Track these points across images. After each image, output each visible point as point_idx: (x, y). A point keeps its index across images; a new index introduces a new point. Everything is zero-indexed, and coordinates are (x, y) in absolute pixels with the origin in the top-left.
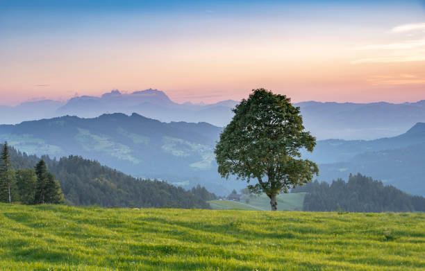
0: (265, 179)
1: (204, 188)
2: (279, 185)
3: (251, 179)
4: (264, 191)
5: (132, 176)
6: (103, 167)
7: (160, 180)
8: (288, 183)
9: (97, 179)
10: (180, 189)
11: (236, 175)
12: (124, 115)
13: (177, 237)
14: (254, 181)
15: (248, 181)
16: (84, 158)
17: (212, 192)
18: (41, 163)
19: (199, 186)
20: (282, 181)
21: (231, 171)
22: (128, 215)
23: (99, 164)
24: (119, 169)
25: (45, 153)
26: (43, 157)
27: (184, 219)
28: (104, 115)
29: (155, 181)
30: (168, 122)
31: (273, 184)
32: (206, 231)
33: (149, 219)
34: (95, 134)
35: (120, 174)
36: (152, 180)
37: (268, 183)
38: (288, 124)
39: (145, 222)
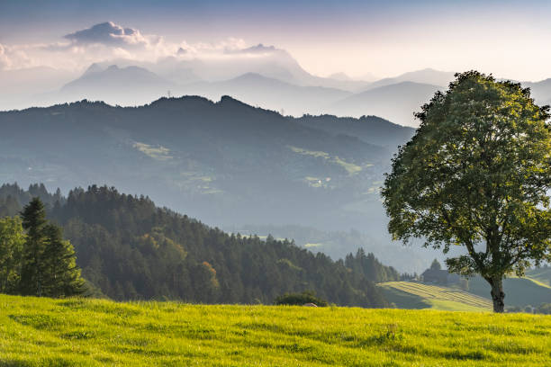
0: (481, 246)
1: (371, 257)
2: (509, 258)
3: (453, 247)
4: (476, 270)
5: (220, 228)
6: (159, 210)
7: (279, 239)
8: (524, 256)
9: (147, 236)
10: (322, 259)
11: (424, 239)
12: (205, 99)
13: (299, 355)
14: (459, 250)
15: (446, 251)
16: (120, 192)
17: (388, 266)
18: (35, 205)
19: (361, 251)
20: (514, 252)
21: (414, 231)
22: (221, 319)
23: (152, 204)
24: (193, 215)
25: (36, 180)
26: (33, 188)
27: (314, 327)
28: (163, 99)
29: (270, 238)
30: (297, 115)
31: (496, 256)
32: (345, 346)
33: (256, 326)
34: (144, 142)
35: (196, 226)
36: (263, 238)
37: (484, 256)
38: (527, 139)
39: (247, 330)
